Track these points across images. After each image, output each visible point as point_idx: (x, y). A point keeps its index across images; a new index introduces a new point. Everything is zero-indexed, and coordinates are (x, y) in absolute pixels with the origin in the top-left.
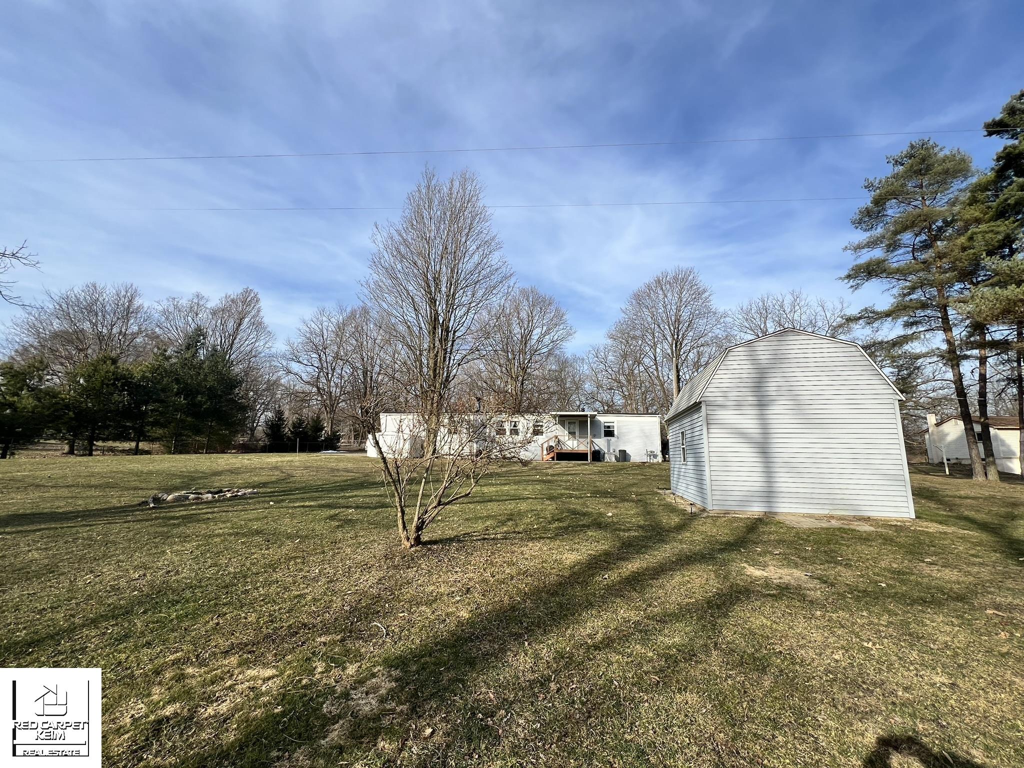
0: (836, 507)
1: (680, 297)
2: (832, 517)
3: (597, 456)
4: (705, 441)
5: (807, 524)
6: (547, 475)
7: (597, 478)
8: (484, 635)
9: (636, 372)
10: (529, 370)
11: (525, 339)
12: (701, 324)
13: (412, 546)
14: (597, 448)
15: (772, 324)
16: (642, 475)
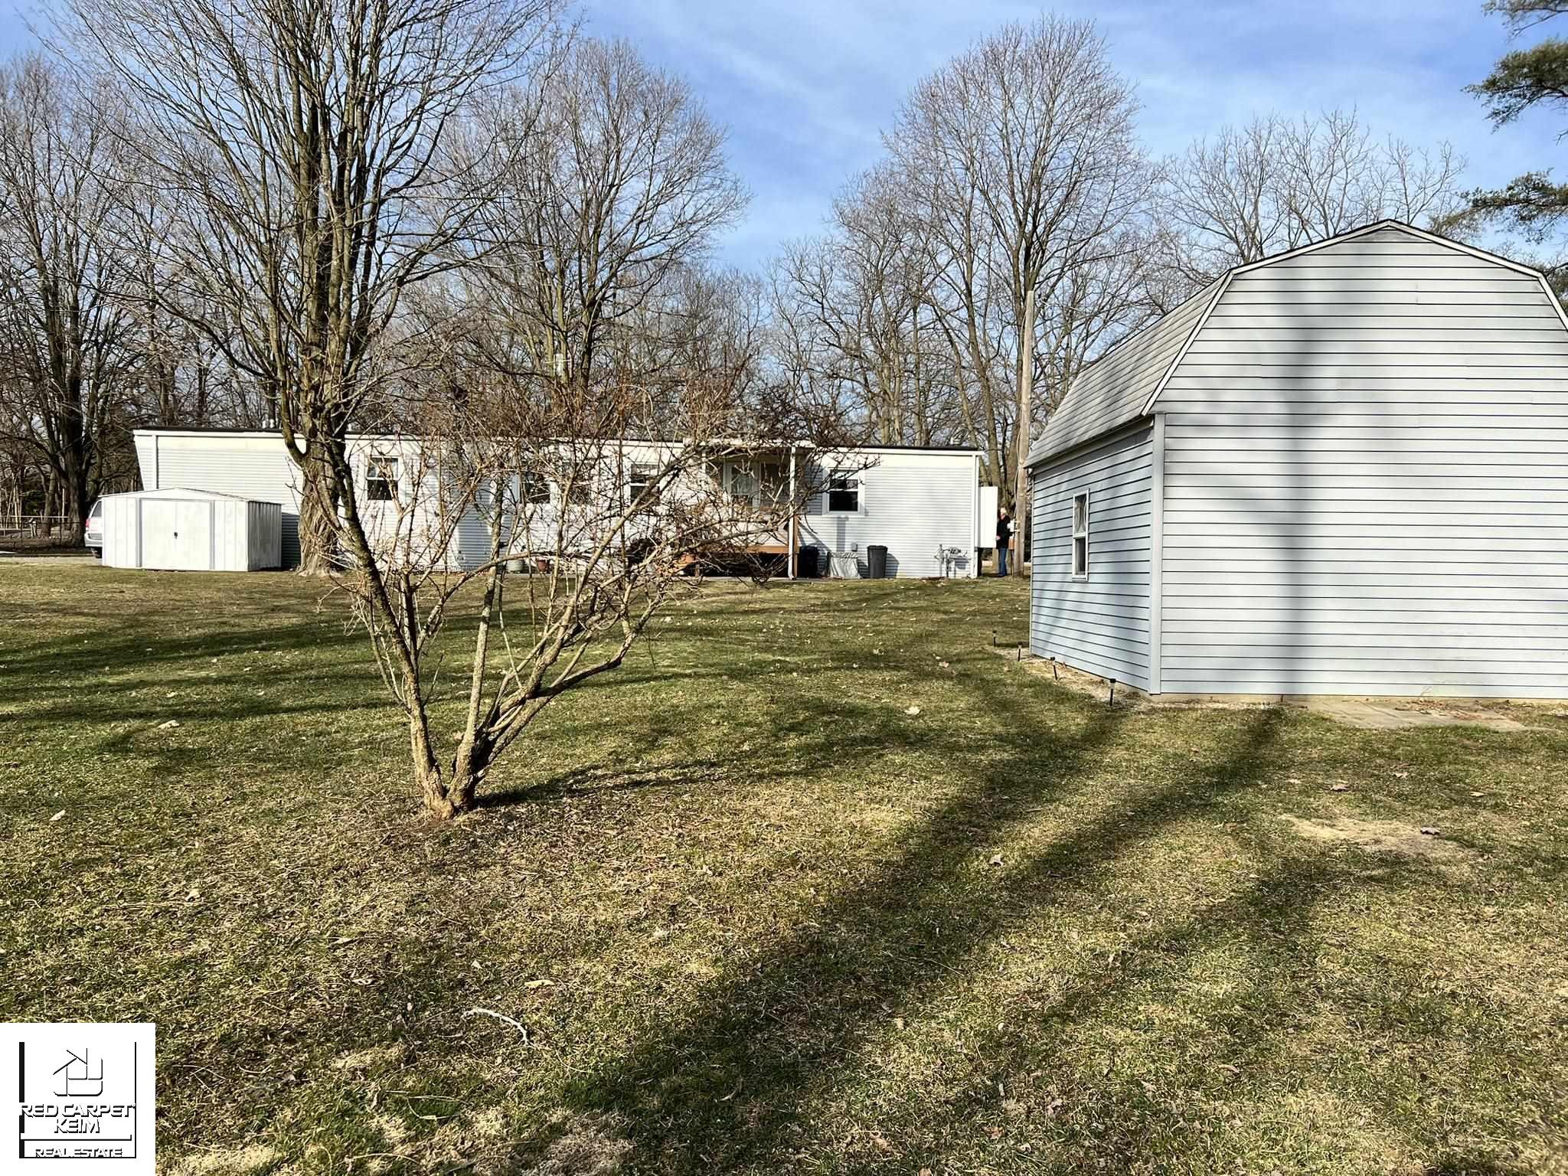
0: (1439, 679)
1: (1049, 110)
2: (1430, 703)
3: (812, 562)
4: (1155, 520)
5: (1379, 720)
6: (689, 614)
7: (823, 619)
8: (783, 1013)
9: (906, 326)
10: (607, 311)
11: (598, 207)
12: (1096, 194)
13: (456, 811)
14: (809, 541)
15: (1272, 207)
16: (938, 611)
